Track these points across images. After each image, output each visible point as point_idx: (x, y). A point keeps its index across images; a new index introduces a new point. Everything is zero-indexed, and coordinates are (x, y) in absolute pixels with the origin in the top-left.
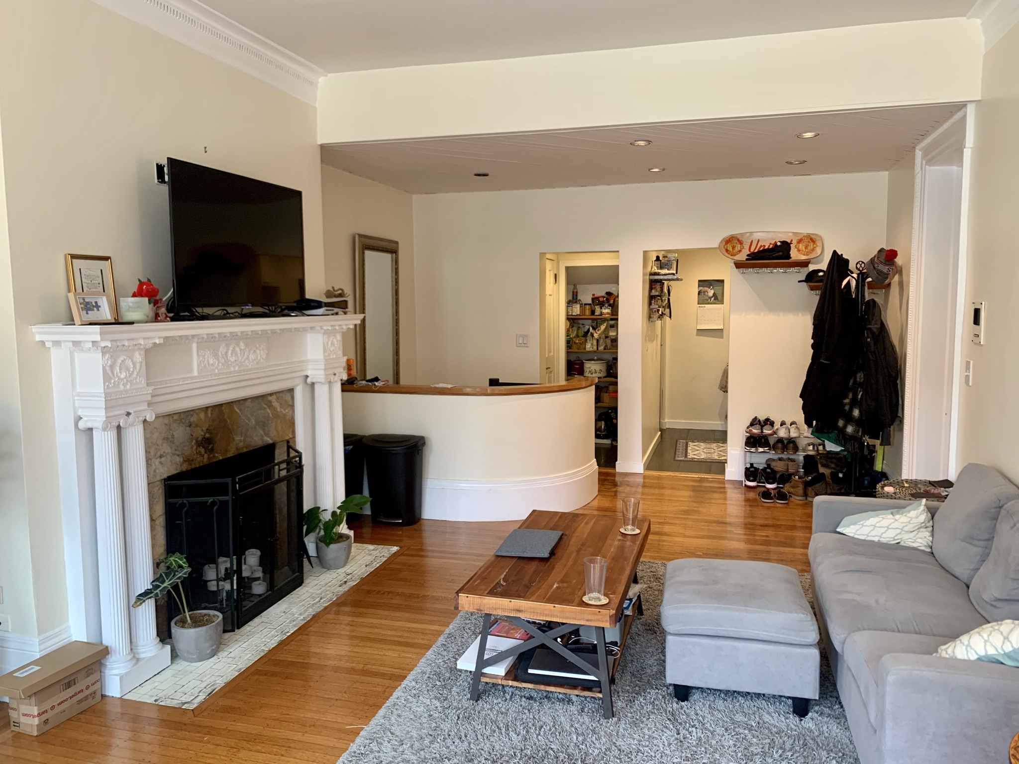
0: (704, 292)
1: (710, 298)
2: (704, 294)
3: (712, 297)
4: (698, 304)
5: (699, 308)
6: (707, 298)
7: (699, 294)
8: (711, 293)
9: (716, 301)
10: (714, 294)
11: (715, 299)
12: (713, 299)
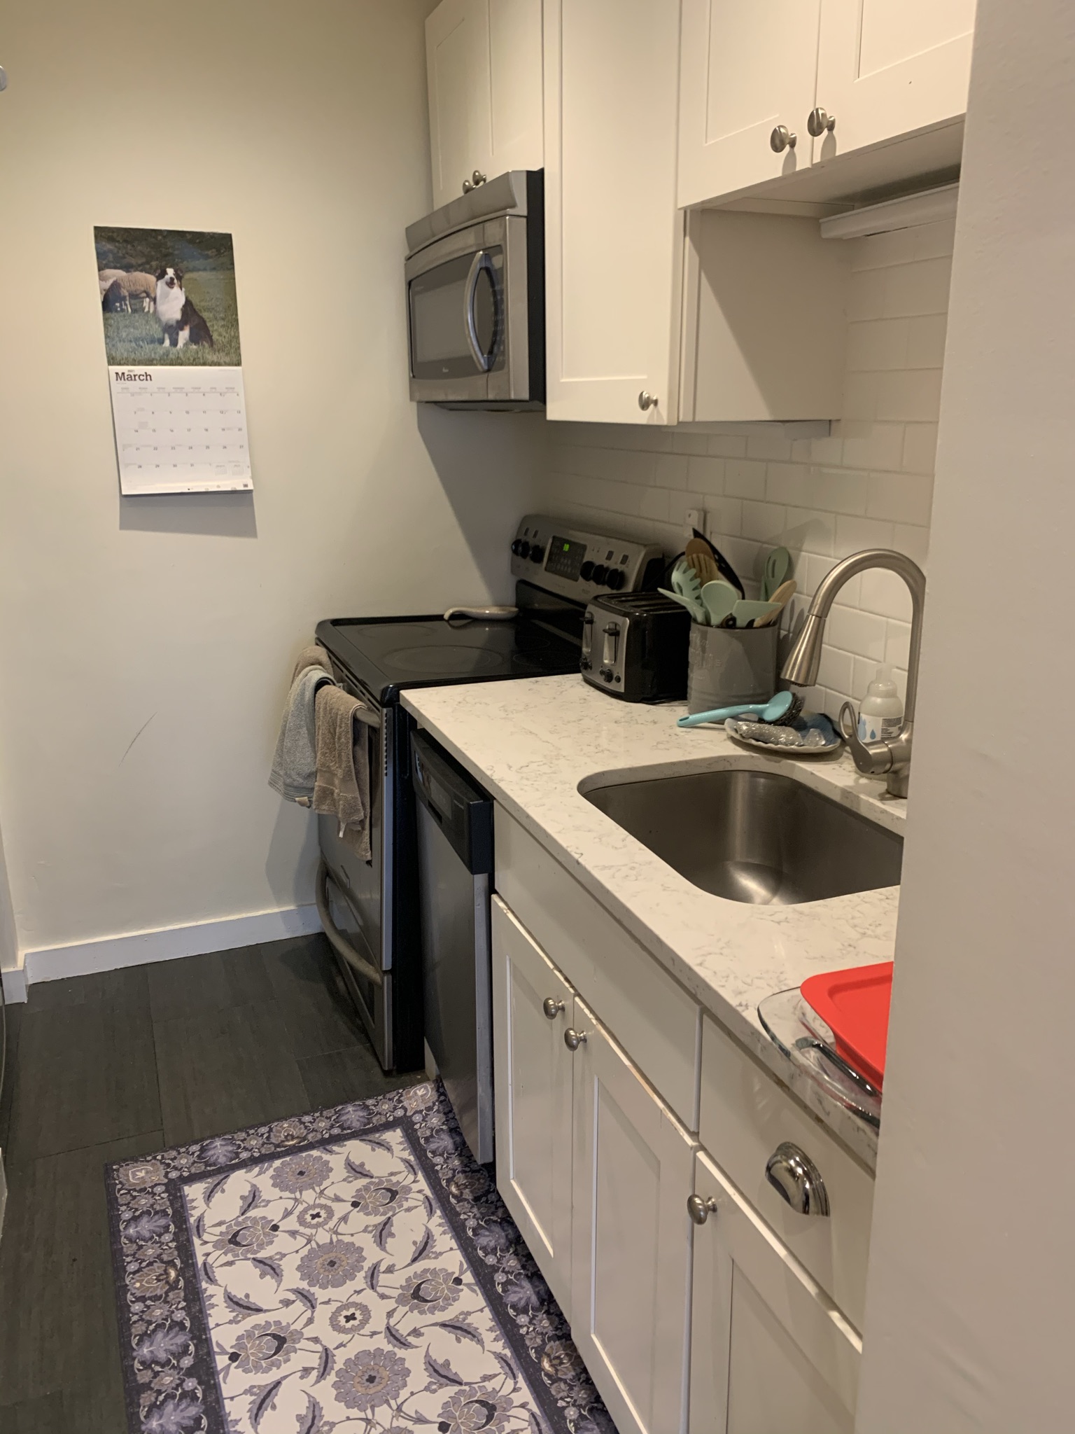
0: (135, 296)
1: (172, 330)
2: (138, 310)
3: (180, 325)
4: (112, 361)
5: (117, 386)
6: (156, 331)
7: (107, 305)
8: (171, 302)
9: (205, 351)
10: (188, 308)
11: (194, 339)
12: (184, 335)
